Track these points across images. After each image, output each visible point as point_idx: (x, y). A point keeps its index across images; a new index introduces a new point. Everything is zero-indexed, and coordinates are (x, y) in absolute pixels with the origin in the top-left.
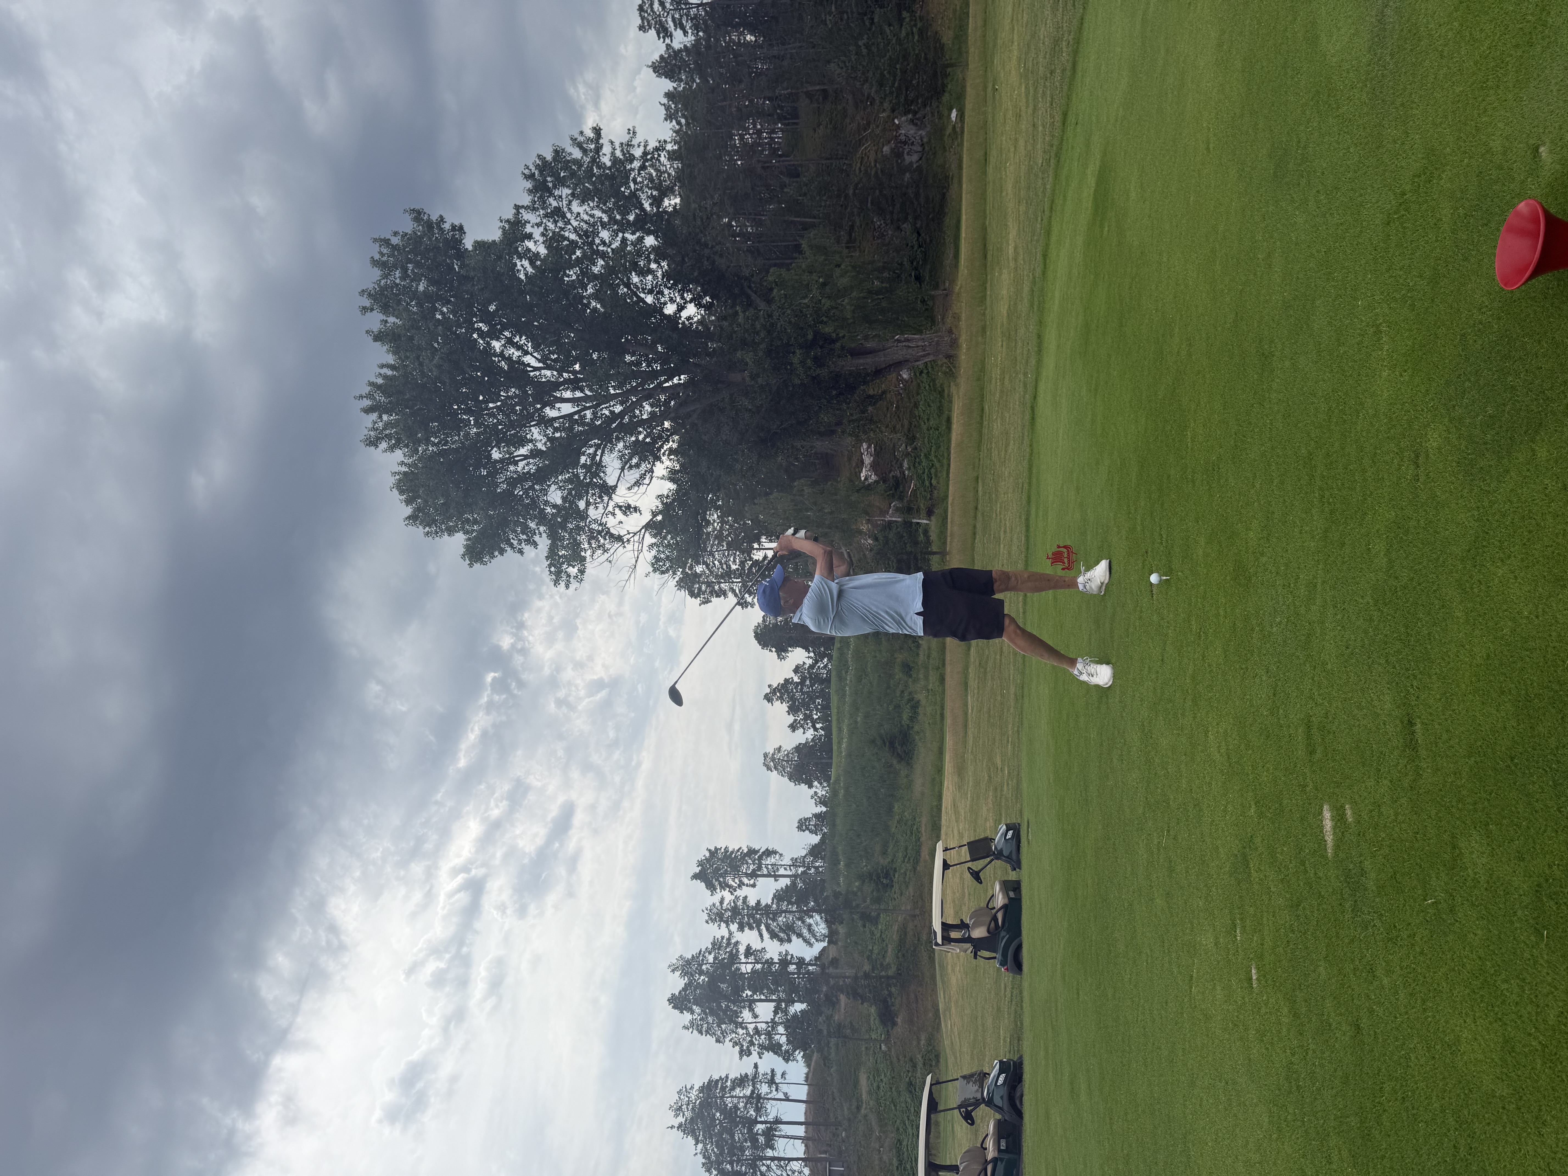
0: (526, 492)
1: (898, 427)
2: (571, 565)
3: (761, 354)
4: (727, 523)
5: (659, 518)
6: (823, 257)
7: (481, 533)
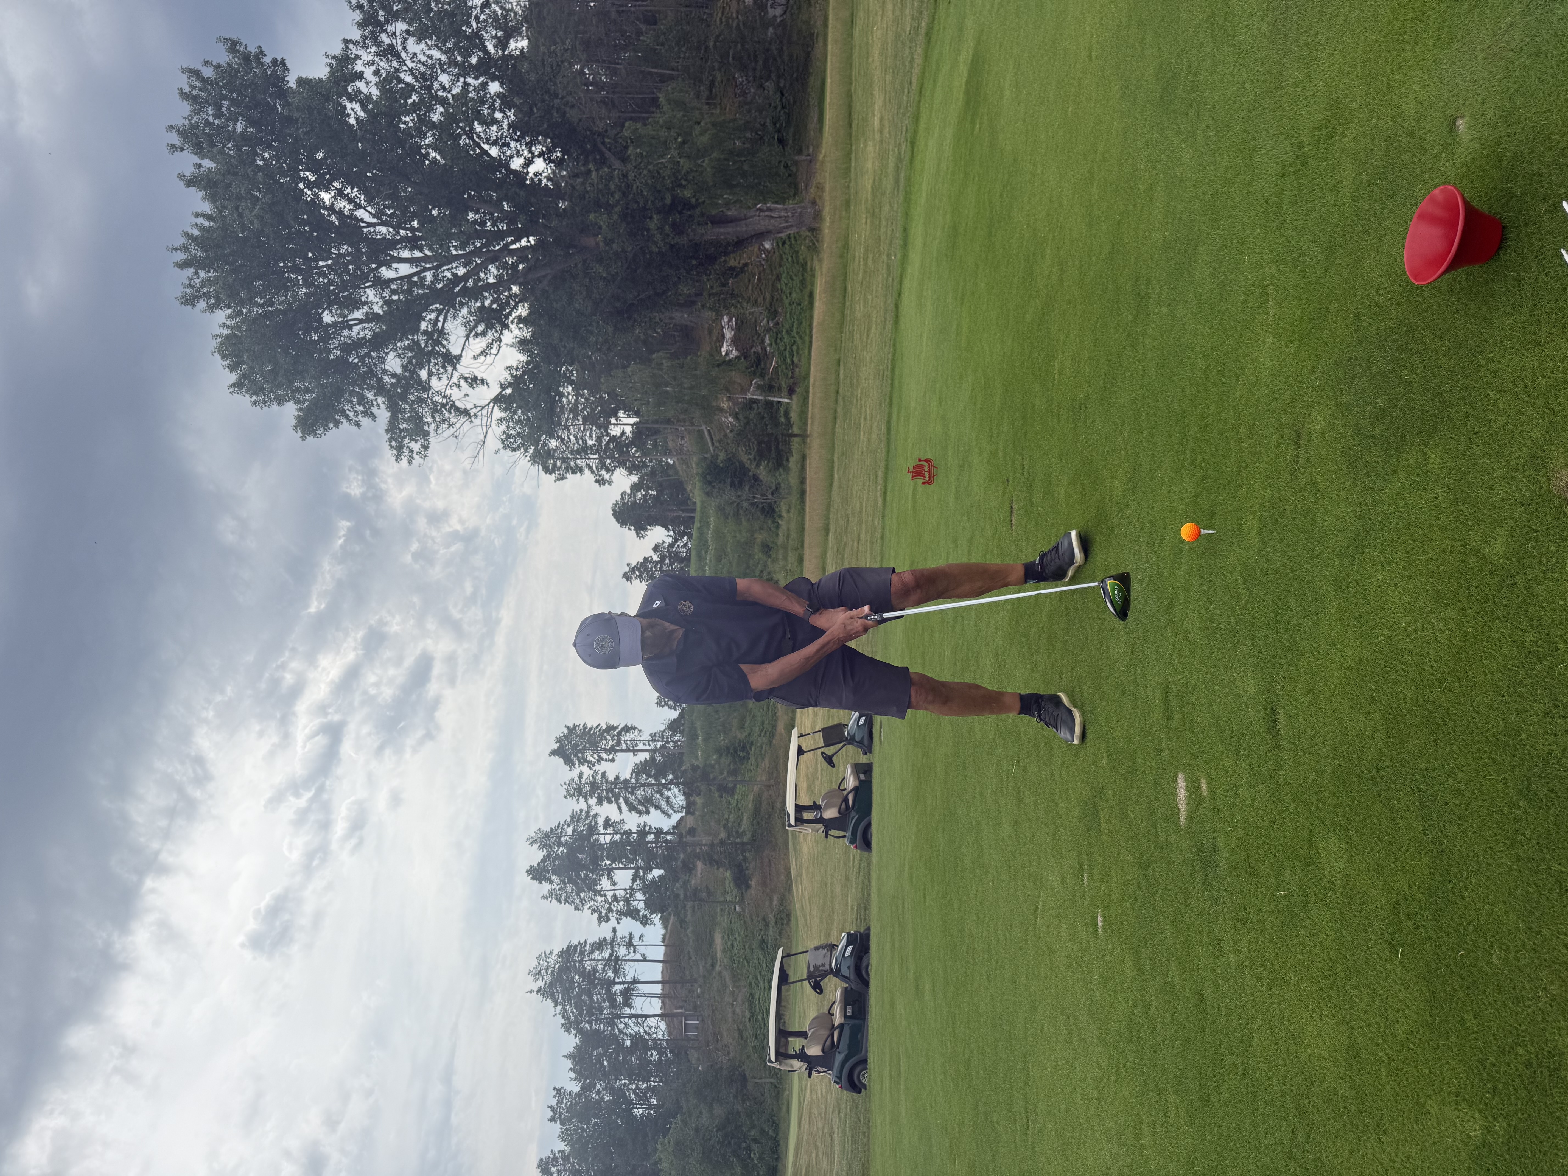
0: (362, 359)
1: (760, 300)
2: (413, 440)
3: (615, 217)
4: (582, 396)
5: (509, 391)
6: (681, 113)
7: (314, 403)
